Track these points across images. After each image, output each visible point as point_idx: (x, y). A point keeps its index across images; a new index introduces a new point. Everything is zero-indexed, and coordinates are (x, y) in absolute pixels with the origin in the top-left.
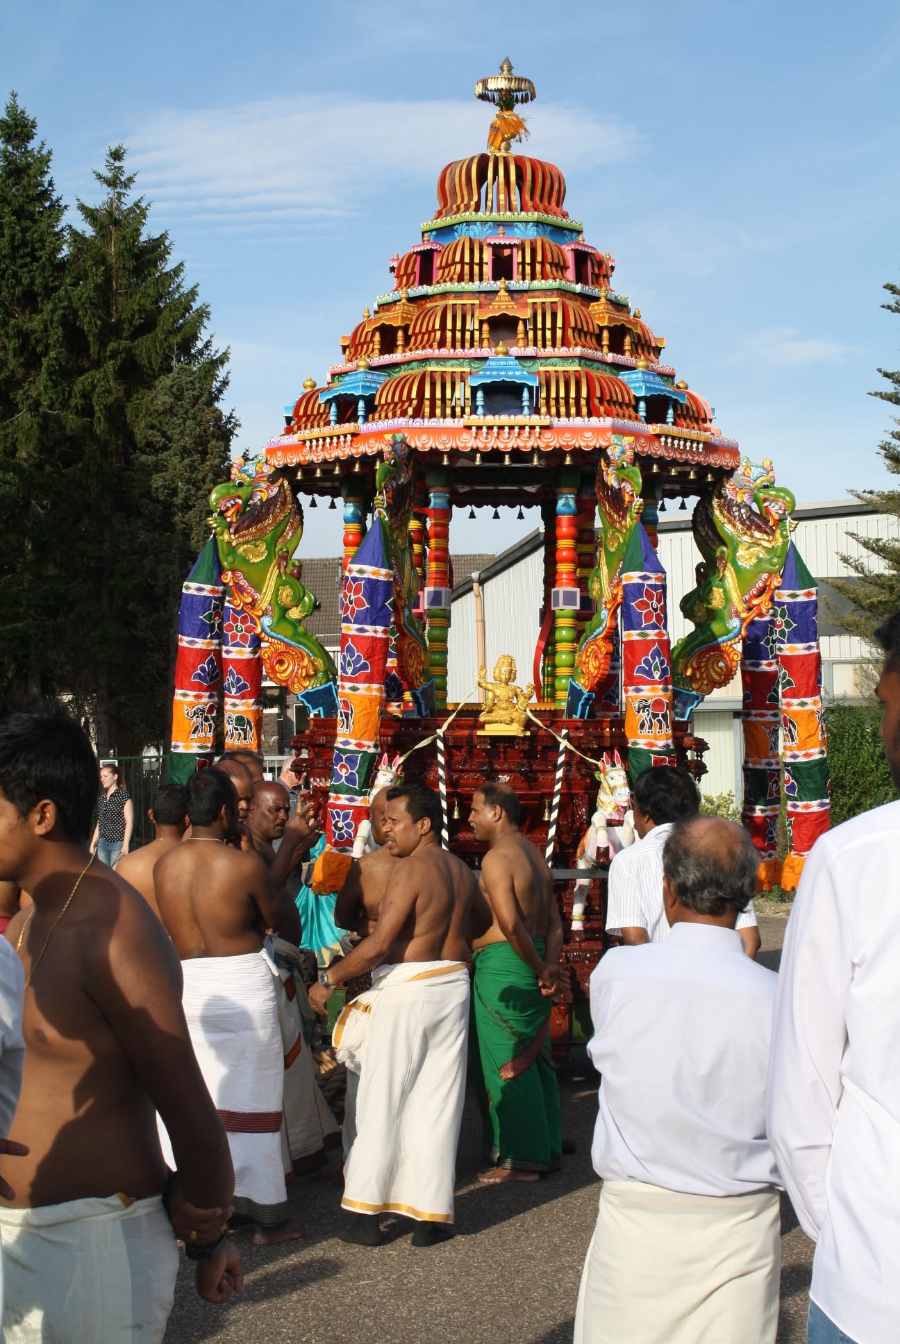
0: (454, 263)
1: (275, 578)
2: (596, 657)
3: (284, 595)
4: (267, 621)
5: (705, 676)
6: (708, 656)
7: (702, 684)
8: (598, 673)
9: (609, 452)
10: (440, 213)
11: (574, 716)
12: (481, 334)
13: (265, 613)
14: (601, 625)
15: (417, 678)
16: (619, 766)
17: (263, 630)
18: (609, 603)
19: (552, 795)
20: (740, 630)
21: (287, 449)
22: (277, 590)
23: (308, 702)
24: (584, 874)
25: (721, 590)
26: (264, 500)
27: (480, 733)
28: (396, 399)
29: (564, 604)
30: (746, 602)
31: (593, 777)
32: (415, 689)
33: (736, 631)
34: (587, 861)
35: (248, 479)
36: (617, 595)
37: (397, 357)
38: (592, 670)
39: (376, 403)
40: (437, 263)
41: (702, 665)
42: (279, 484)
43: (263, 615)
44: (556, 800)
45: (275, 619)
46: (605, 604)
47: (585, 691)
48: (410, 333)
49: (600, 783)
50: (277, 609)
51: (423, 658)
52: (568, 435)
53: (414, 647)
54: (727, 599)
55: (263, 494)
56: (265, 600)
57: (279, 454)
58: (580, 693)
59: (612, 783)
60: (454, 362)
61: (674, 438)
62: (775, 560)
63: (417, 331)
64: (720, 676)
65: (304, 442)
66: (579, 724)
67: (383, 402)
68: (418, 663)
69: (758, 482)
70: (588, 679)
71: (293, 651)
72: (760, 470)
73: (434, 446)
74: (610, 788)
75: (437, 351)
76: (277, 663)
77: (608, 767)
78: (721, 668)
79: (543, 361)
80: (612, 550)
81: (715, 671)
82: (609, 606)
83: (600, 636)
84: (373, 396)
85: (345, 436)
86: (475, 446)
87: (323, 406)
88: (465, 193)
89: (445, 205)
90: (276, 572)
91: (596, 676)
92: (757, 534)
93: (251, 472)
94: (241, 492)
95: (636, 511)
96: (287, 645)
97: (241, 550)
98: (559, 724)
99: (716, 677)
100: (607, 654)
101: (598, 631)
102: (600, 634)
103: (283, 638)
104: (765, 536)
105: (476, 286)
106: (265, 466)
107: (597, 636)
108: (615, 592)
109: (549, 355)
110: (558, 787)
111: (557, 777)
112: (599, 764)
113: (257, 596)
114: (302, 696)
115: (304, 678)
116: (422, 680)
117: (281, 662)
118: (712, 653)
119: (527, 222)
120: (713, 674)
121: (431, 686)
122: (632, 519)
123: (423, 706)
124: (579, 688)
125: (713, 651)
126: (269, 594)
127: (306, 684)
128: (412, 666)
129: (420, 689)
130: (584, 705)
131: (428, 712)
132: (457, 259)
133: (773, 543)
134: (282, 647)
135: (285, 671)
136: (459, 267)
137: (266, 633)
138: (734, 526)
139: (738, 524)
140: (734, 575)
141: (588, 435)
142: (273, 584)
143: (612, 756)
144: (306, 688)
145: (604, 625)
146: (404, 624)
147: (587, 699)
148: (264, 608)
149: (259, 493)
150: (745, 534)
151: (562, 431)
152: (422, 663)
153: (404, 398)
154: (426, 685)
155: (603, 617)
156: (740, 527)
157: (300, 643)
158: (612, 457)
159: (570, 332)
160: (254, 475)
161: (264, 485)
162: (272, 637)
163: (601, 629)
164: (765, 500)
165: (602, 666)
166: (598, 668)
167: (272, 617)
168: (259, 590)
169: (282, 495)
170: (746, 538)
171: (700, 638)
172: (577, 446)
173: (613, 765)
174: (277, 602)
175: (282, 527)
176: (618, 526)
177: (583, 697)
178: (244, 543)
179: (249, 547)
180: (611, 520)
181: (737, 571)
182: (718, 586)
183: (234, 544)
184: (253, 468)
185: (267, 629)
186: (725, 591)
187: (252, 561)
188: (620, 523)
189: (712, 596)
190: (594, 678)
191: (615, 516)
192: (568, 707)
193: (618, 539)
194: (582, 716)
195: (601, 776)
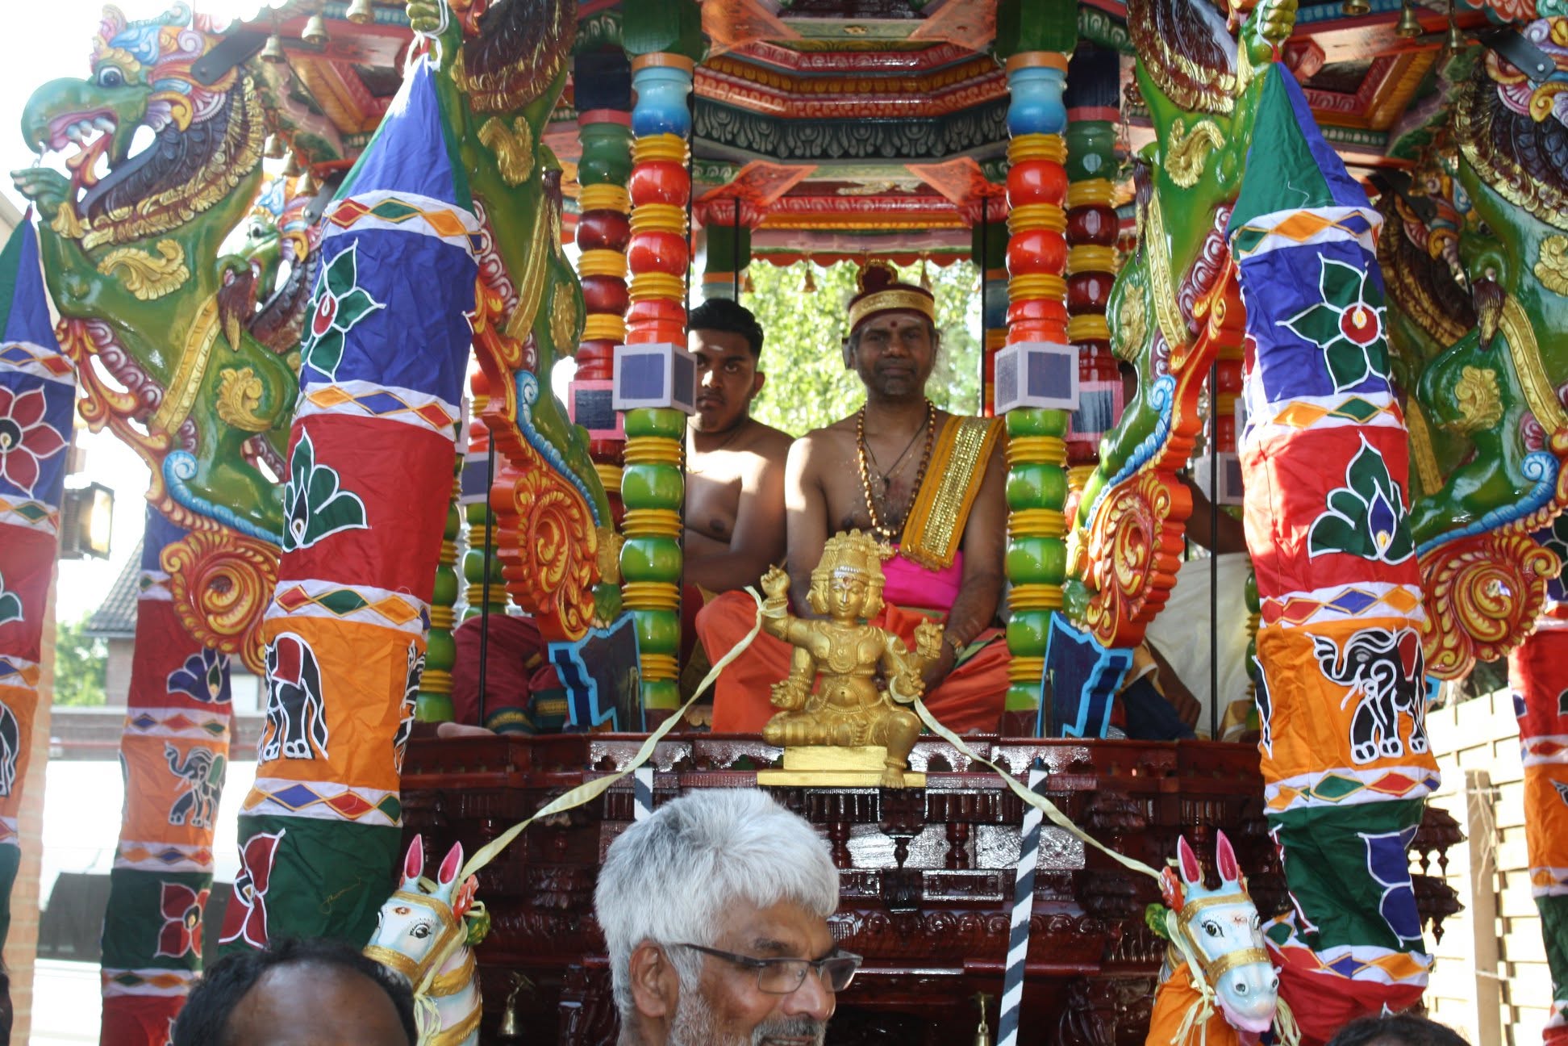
1: (209, 344)
2: (1137, 533)
4: (181, 465)
5: (1446, 623)
6: (1454, 564)
7: (1441, 648)
8: (1143, 583)
11: (1067, 728)
13: (177, 443)
14: (1152, 430)
15: (568, 605)
16: (1232, 887)
17: (169, 491)
18: (1178, 351)
19: (997, 983)
20: (1555, 486)
22: (212, 380)
25: (1489, 375)
26: (183, 125)
29: (1033, 391)
30: (1567, 404)
31: (1136, 922)
32: (564, 640)
33: (1541, 488)
35: (136, 67)
36: (1204, 320)
38: (1124, 576)
41: (1439, 591)
42: (227, 84)
43: (170, 448)
44: (1012, 998)
45: (206, 463)
46: (1166, 360)
47: (1104, 649)
49: (1165, 943)
50: (211, 431)
51: (592, 545)
53: (556, 504)
54: (1509, 397)
55: (178, 110)
56: (176, 407)
58: (1087, 654)
59: (1213, 947)
64: (1494, 621)
66: (1085, 753)
68: (572, 555)
70: (1112, 608)
71: (257, 552)
74: (1201, 963)
76: (211, 583)
77: (1194, 891)
78: (1498, 600)
80: (1185, 181)
81: (1478, 609)
82: (1176, 364)
83: (1151, 464)
90: (213, 326)
91: (1138, 594)
93: (144, 48)
94: (113, 100)
95: (1268, 27)
96: (240, 534)
97: (109, 263)
99: (1483, 625)
100: (1170, 519)
101: (1141, 449)
102: (1147, 457)
103: (227, 514)
106: (189, 33)
107: (1136, 467)
108: (1198, 311)
110: (1017, 954)
111: (1015, 922)
112: (1161, 877)
113: (151, 392)
116: (587, 612)
117: (222, 584)
118: (1467, 557)
120: (1473, 615)
122: (1254, 60)
123: (593, 695)
124: (1081, 640)
125: (1471, 551)
126: (191, 389)
128: (551, 564)
129: (582, 639)
130: (1099, 693)
131: (611, 712)
134: (224, 542)
135: (231, 608)
137: (177, 500)
138: (1525, 188)
139: (1536, 181)
140: (1528, 324)
142: (203, 362)
143: (1204, 850)
145: (1161, 427)
146: (518, 422)
147: (1110, 674)
148: (172, 430)
149: (167, 107)
152: (589, 558)
154: (602, 628)
155: (1157, 401)
156: (1544, 189)
160: (154, 54)
161: (182, 86)
162: (196, 512)
163: (1152, 440)
165: (1159, 557)
166: (1145, 566)
167: (197, 453)
168: (159, 376)
169: (235, 116)
171: (1428, 516)
173: (1213, 883)
174: (213, 414)
176: (1205, 99)
177: (1097, 667)
178: (118, 243)
179: (135, 255)
180: (1180, 92)
181: (1536, 315)
182: (1481, 366)
183: (89, 242)
184: (153, 37)
185: (183, 490)
186: (1501, 375)
187: (141, 295)
188: (1213, 87)
189: (1462, 391)
190: (1129, 600)
191: (1194, 71)
192: (1046, 704)
193: (1207, 139)
194: (1092, 727)
195: (1171, 921)
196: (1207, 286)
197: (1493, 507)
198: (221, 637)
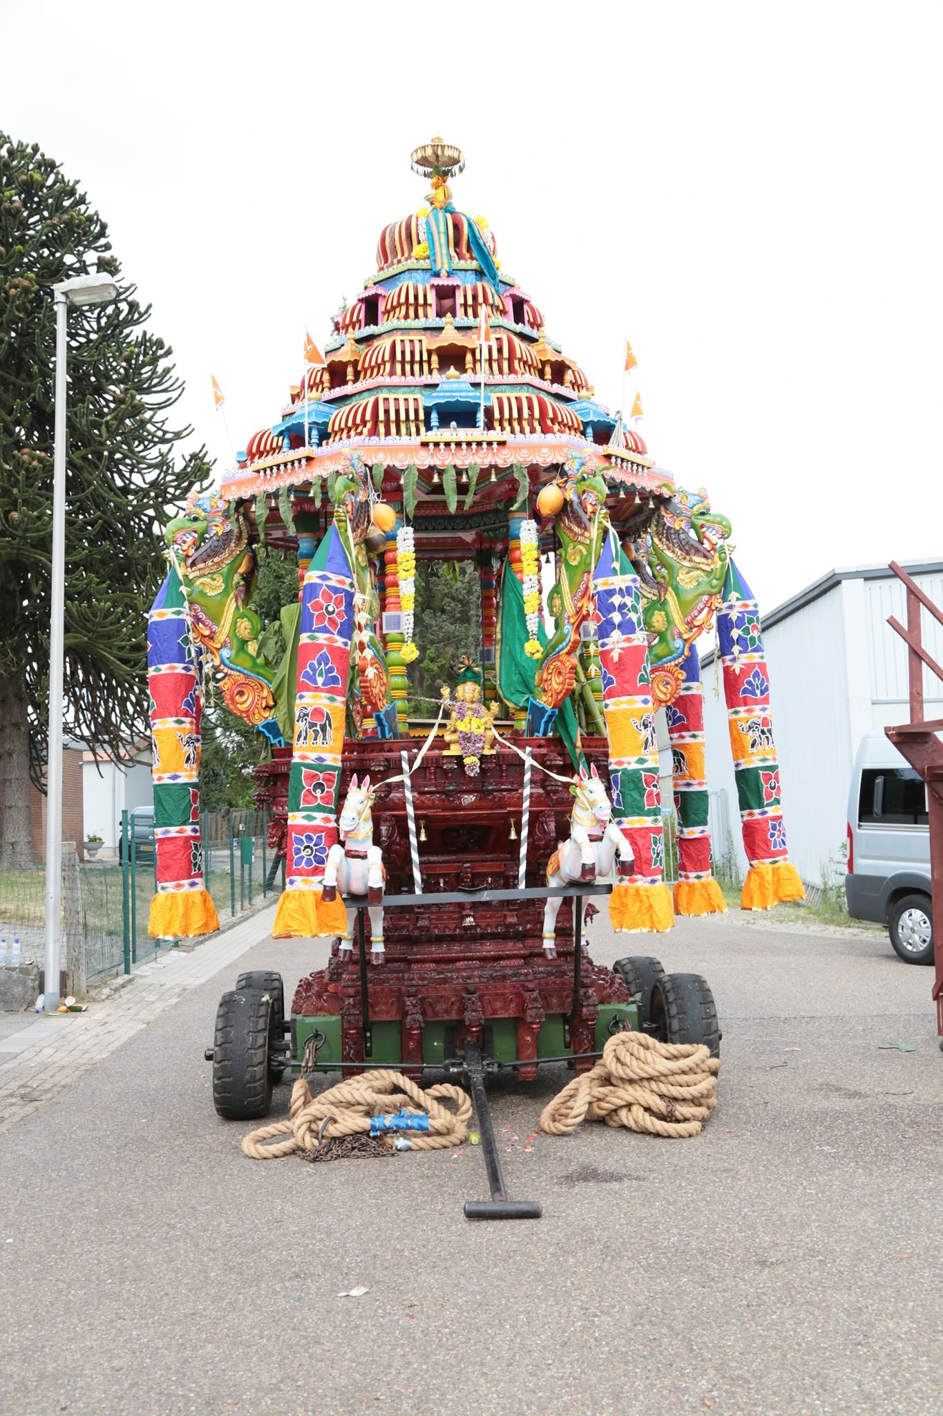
0: (399, 305)
1: (232, 611)
2: (560, 673)
3: (243, 626)
4: (226, 653)
8: (562, 689)
9: (566, 468)
10: (381, 269)
11: (537, 734)
12: (430, 365)
13: (224, 645)
14: (564, 641)
15: (380, 700)
17: (222, 662)
18: (572, 617)
19: (520, 813)
20: (683, 650)
21: (241, 484)
22: (234, 623)
23: (269, 732)
24: (556, 892)
25: (663, 613)
26: (220, 534)
27: (445, 753)
28: (350, 424)
30: (688, 623)
31: (566, 794)
32: (379, 711)
33: (679, 651)
34: (561, 879)
35: (203, 514)
36: (581, 608)
37: (348, 389)
38: (556, 686)
39: (330, 430)
40: (381, 308)
42: (234, 519)
43: (221, 647)
44: (525, 819)
45: (234, 652)
46: (569, 619)
47: (548, 709)
48: (359, 368)
50: (235, 641)
51: (385, 680)
52: (524, 451)
54: (669, 621)
55: (218, 528)
56: (223, 633)
57: (233, 488)
58: (543, 710)
59: (591, 797)
60: (406, 389)
61: (623, 460)
62: (715, 582)
63: (366, 365)
64: (665, 694)
65: (258, 471)
66: (543, 742)
67: (336, 428)
68: (381, 684)
69: (695, 509)
70: (552, 696)
71: (252, 682)
72: (697, 498)
73: (391, 464)
74: (587, 801)
75: (388, 379)
76: (237, 694)
77: (585, 782)
78: (666, 688)
79: (492, 388)
80: (574, 563)
81: (660, 690)
82: (572, 620)
83: (564, 652)
84: (326, 424)
85: (300, 460)
86: (432, 464)
87: (276, 439)
88: (405, 247)
89: (386, 261)
90: (234, 605)
91: (561, 692)
92: (697, 559)
93: (205, 507)
94: (196, 525)
95: (600, 520)
96: (247, 677)
97: (198, 582)
98: (523, 742)
99: (662, 696)
100: (572, 668)
101: (561, 646)
102: (563, 649)
103: (242, 669)
104: (704, 560)
105: (422, 322)
106: (220, 501)
107: (559, 653)
108: (579, 605)
109: (498, 382)
110: (526, 805)
111: (525, 794)
112: (574, 781)
113: (215, 628)
114: (263, 727)
115: (265, 708)
117: (241, 693)
118: (657, 674)
119: (466, 270)
121: (394, 708)
123: (387, 728)
124: (541, 706)
125: (658, 671)
126: (227, 626)
127: (266, 714)
129: (383, 711)
130: (547, 723)
131: (391, 734)
132: (402, 300)
133: (712, 566)
134: (241, 678)
135: (244, 702)
136: (404, 308)
137: (225, 665)
138: (673, 552)
139: (677, 550)
140: (676, 598)
141: (545, 451)
142: (231, 617)
144: (266, 718)
145: (567, 640)
147: (551, 717)
148: (222, 641)
149: (214, 527)
150: (685, 558)
151: (518, 448)
152: (384, 684)
153: (358, 421)
154: (388, 708)
155: (566, 631)
156: (680, 552)
157: (259, 674)
158: (569, 473)
159: (516, 362)
160: (209, 509)
161: (219, 520)
162: (232, 669)
163: (564, 644)
164: (702, 526)
165: (567, 680)
166: (563, 683)
167: (231, 649)
168: (217, 622)
169: (237, 530)
170: (686, 563)
172: (534, 462)
173: (591, 779)
174: (235, 635)
175: (238, 561)
176: (580, 538)
177: (547, 714)
178: (201, 576)
179: (206, 580)
180: (571, 535)
181: (677, 595)
182: (660, 610)
183: (191, 577)
184: (208, 503)
185: (227, 662)
186: (667, 614)
187: (209, 594)
188: (582, 535)
189: (654, 619)
190: (558, 694)
191: (576, 529)
192: (528, 727)
193: (581, 552)
194: (545, 733)
195: (578, 790)
196: (583, 596)
197: (665, 657)
198: (242, 712)
